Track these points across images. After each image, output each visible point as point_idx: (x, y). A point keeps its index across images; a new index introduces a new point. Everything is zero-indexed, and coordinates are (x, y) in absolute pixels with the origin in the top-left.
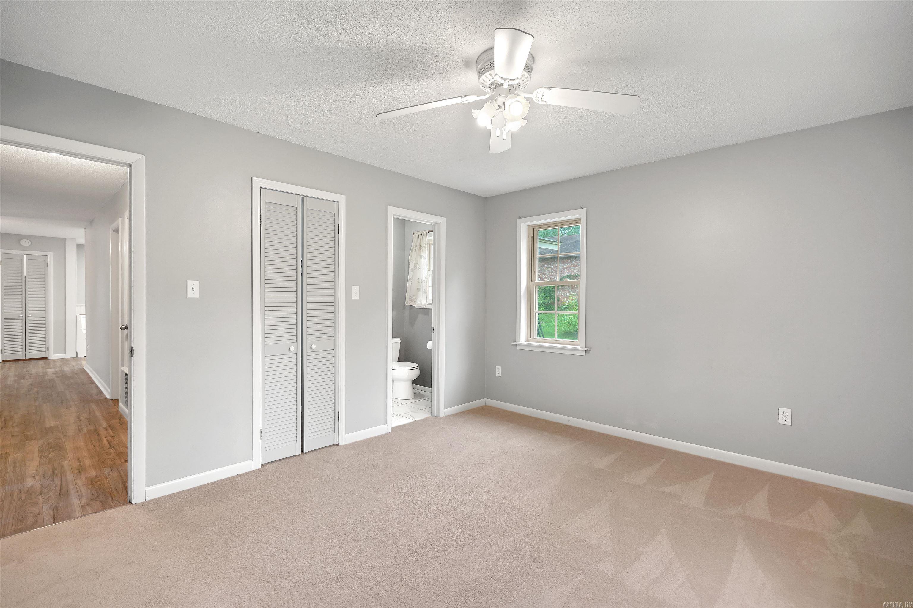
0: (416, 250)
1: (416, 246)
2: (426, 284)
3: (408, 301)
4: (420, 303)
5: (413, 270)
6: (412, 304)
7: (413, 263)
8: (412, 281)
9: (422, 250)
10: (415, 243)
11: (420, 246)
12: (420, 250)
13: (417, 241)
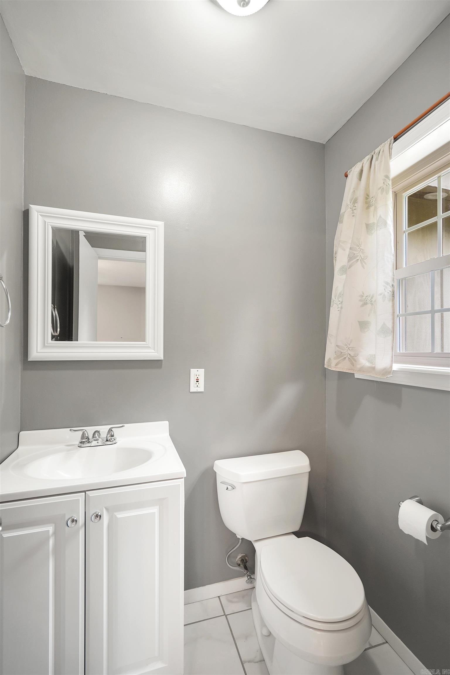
0: (355, 211)
1: (355, 201)
2: (390, 304)
3: (332, 359)
4: (368, 364)
5: (344, 270)
6: (344, 367)
7: (344, 250)
8: (342, 302)
9: (372, 208)
10: (352, 191)
11: (367, 197)
12: (368, 208)
13: (358, 184)
